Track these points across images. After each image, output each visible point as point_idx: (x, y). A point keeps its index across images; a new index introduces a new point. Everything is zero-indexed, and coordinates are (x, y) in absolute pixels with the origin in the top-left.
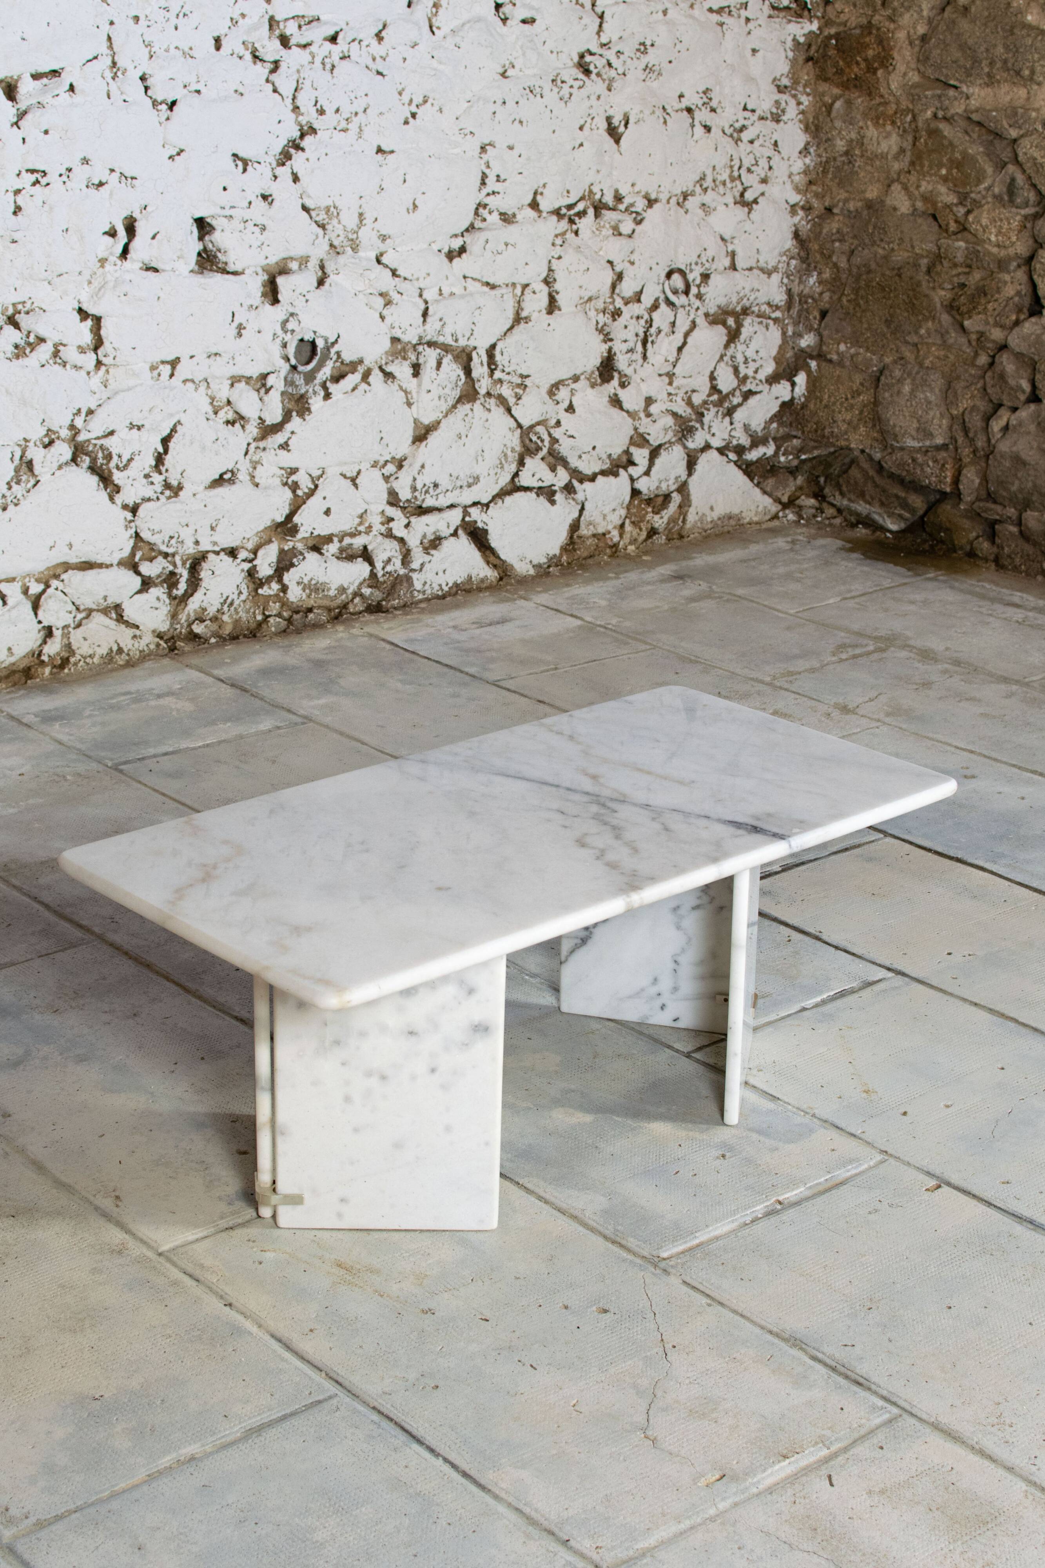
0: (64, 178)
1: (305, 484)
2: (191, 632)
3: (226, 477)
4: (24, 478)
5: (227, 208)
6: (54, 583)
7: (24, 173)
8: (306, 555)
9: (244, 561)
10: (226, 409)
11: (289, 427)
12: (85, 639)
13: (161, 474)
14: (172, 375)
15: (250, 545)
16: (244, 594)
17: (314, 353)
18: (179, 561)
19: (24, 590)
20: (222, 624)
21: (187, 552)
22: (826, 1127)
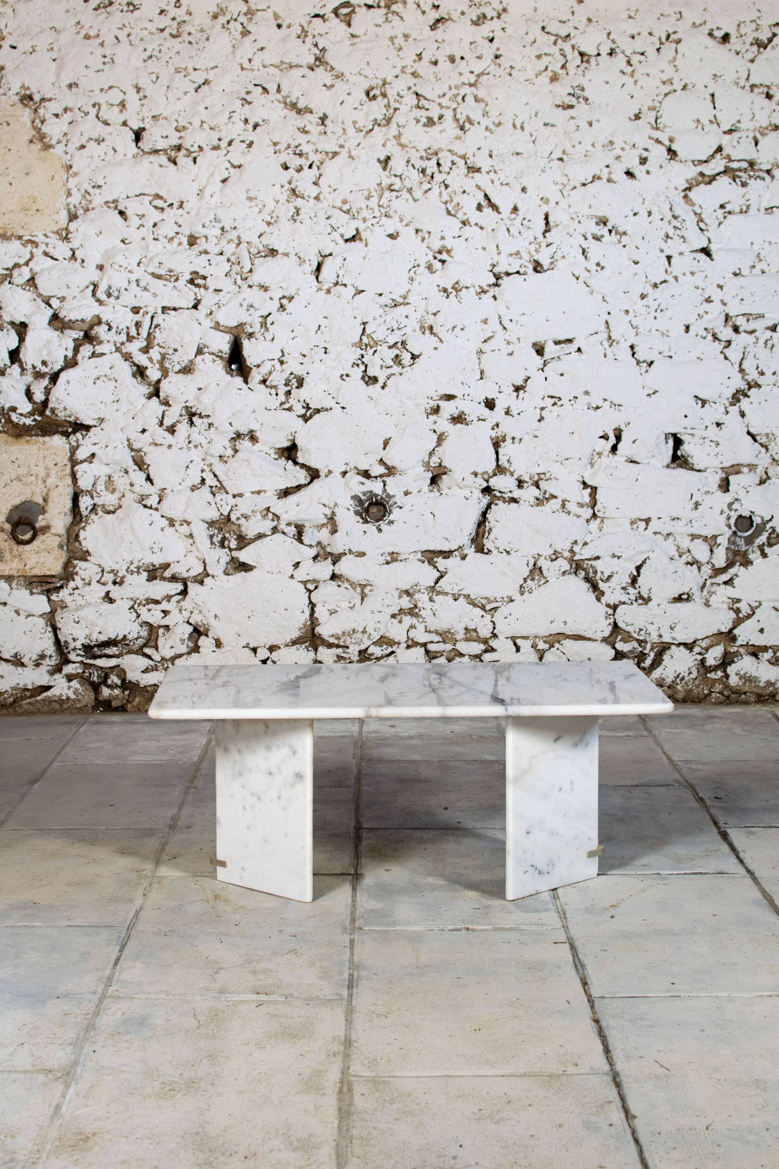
0: (572, 402)
1: (745, 610)
3: (683, 597)
4: (537, 577)
5: (689, 428)
6: (557, 645)
7: (546, 398)
8: (744, 656)
9: (697, 653)
10: (688, 554)
11: (732, 571)
13: (635, 588)
14: (646, 529)
15: (704, 644)
16: (695, 674)
17: (752, 525)
18: (649, 646)
19: (534, 646)
20: (676, 691)
21: (653, 641)
22: (559, 912)
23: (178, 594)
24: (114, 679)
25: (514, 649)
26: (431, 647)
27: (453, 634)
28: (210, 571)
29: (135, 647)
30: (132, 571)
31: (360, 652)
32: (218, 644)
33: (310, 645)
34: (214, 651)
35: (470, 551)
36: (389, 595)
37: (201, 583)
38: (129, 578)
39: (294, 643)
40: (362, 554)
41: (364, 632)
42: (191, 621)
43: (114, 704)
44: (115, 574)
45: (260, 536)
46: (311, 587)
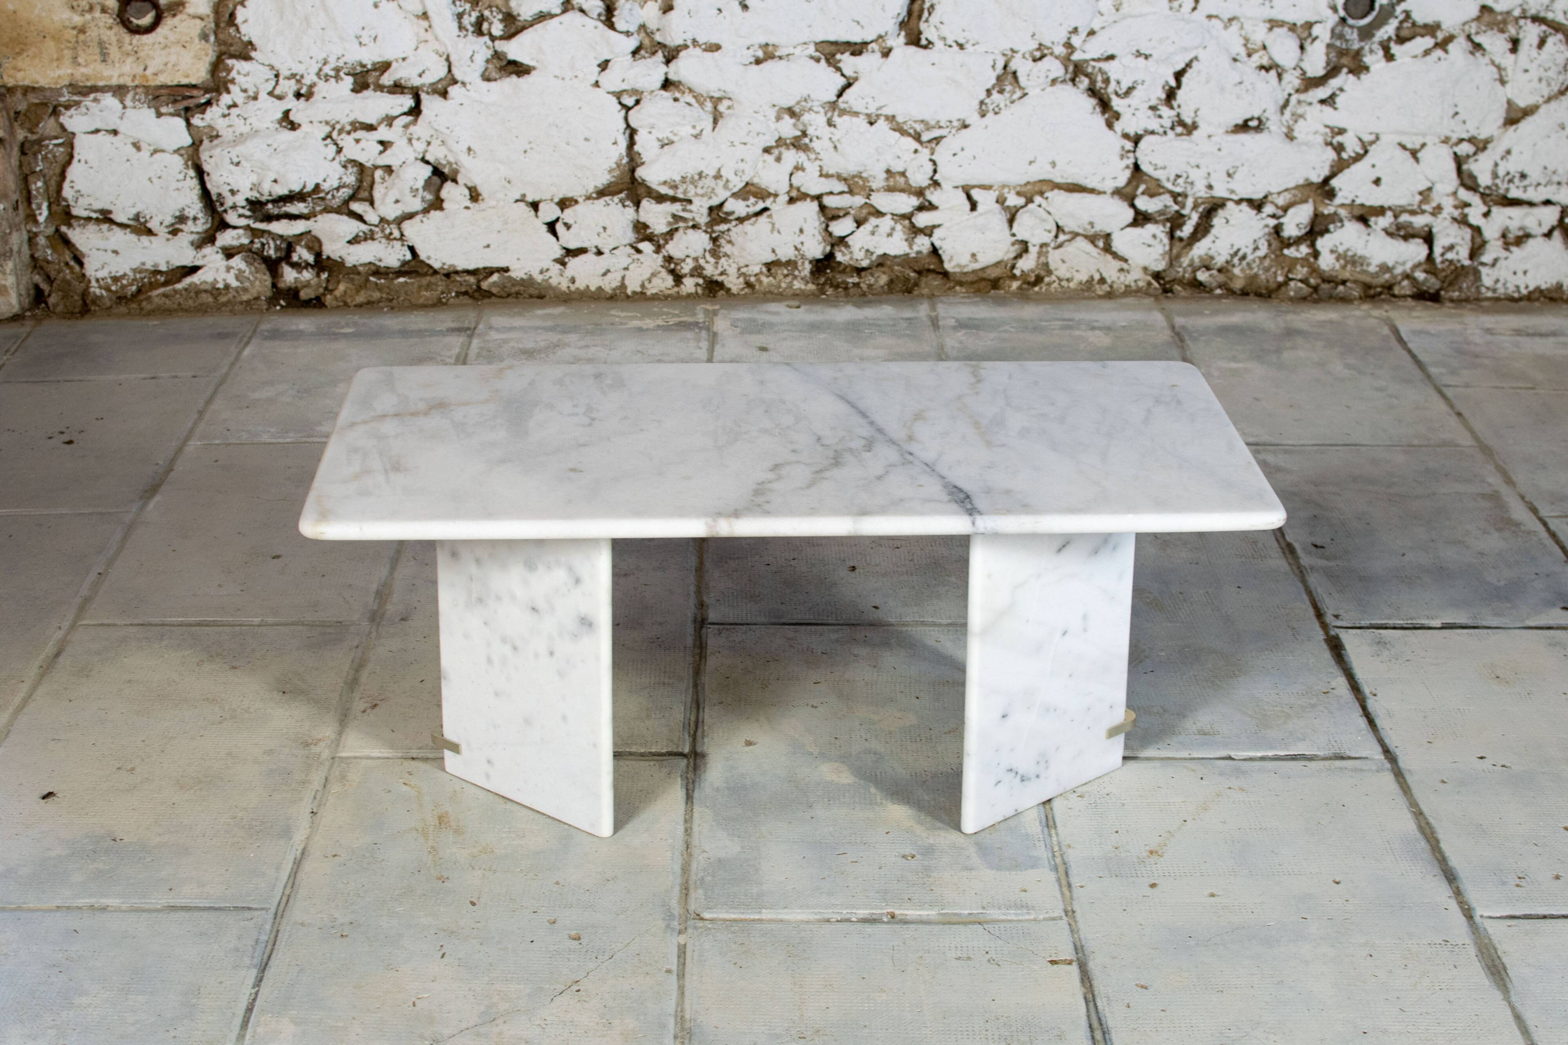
1: (1352, 147)
2: (1195, 279)
3: (1251, 124)
4: (1008, 88)
6: (1038, 199)
8: (1346, 223)
9: (1269, 216)
10: (1262, 52)
11: (1334, 83)
12: (1063, 261)
13: (1172, 108)
14: (1194, 9)
15: (1281, 201)
16: (1263, 250)
17: (1372, 8)
18: (1190, 203)
19: (1001, 201)
20: (1232, 277)
21: (1198, 195)
22: (1056, 869)
23: (405, 114)
24: (302, 254)
25: (967, 206)
26: (828, 201)
27: (865, 180)
28: (458, 74)
29: (336, 203)
30: (326, 75)
31: (711, 209)
32: (475, 195)
33: (628, 197)
34: (467, 208)
35: (897, 41)
36: (760, 117)
37: (444, 94)
38: (322, 88)
39: (601, 193)
40: (715, 48)
41: (718, 176)
42: (428, 158)
43: (304, 295)
44: (298, 81)
45: (542, 17)
46: (629, 101)
